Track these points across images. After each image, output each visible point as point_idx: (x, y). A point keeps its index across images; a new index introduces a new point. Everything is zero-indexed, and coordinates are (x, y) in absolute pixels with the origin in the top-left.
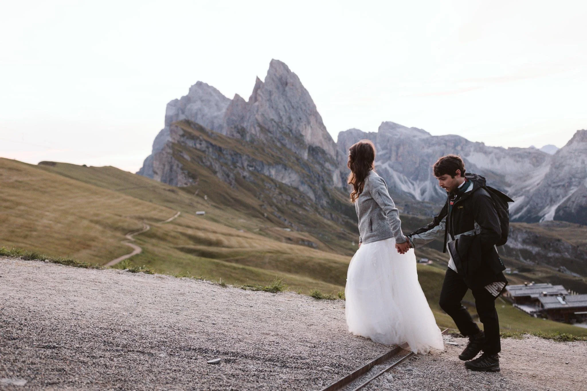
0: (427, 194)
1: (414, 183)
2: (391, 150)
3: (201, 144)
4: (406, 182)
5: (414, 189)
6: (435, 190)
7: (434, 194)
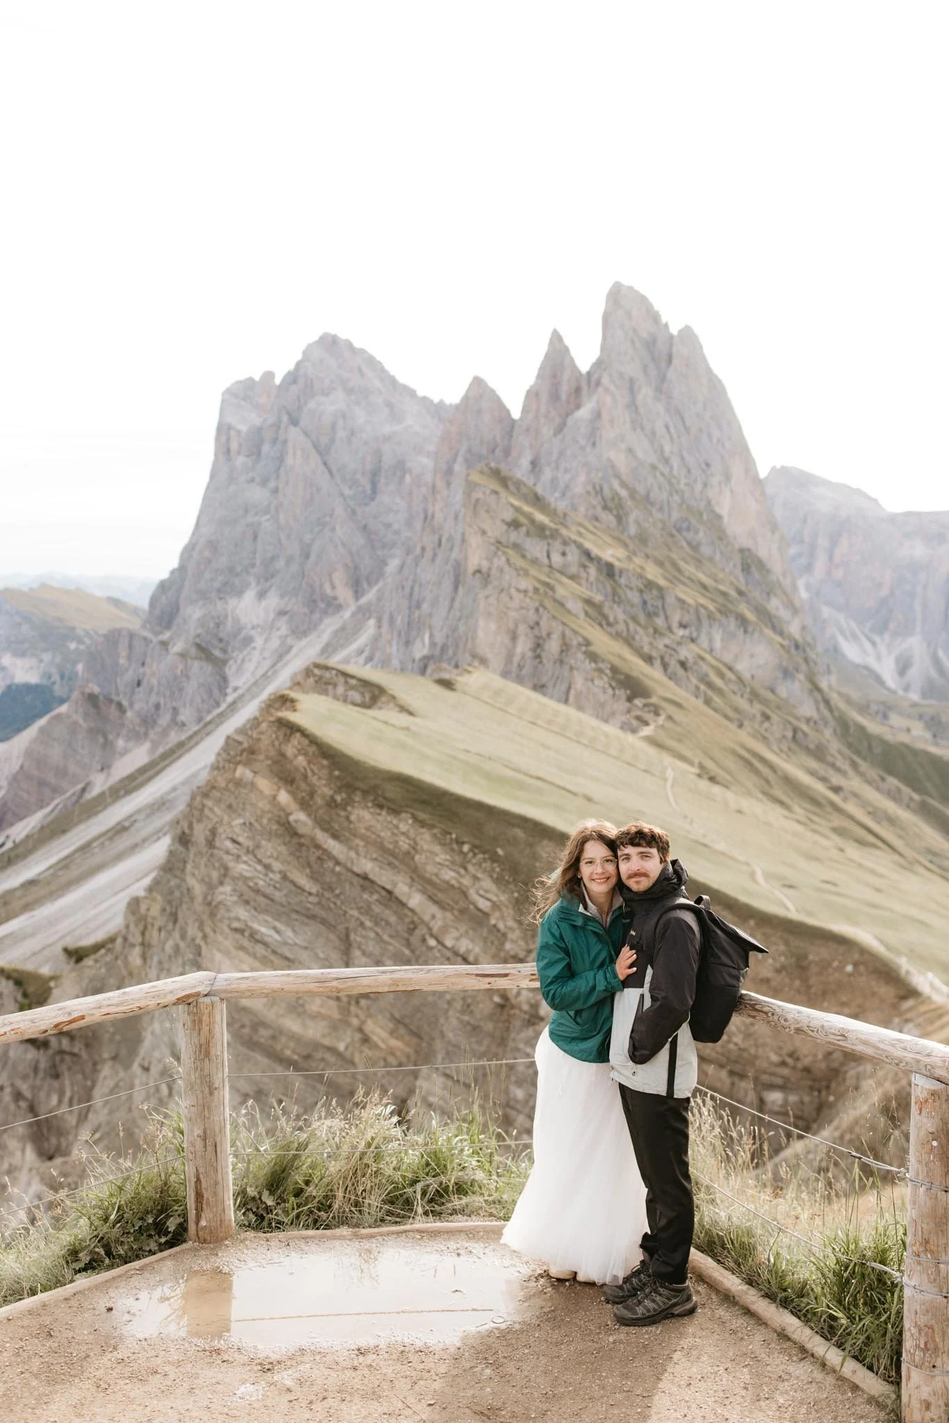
0: (914, 673)
1: (877, 639)
2: (813, 548)
3: (564, 554)
4: (855, 637)
5: (879, 658)
6: (937, 662)
7: (933, 673)
